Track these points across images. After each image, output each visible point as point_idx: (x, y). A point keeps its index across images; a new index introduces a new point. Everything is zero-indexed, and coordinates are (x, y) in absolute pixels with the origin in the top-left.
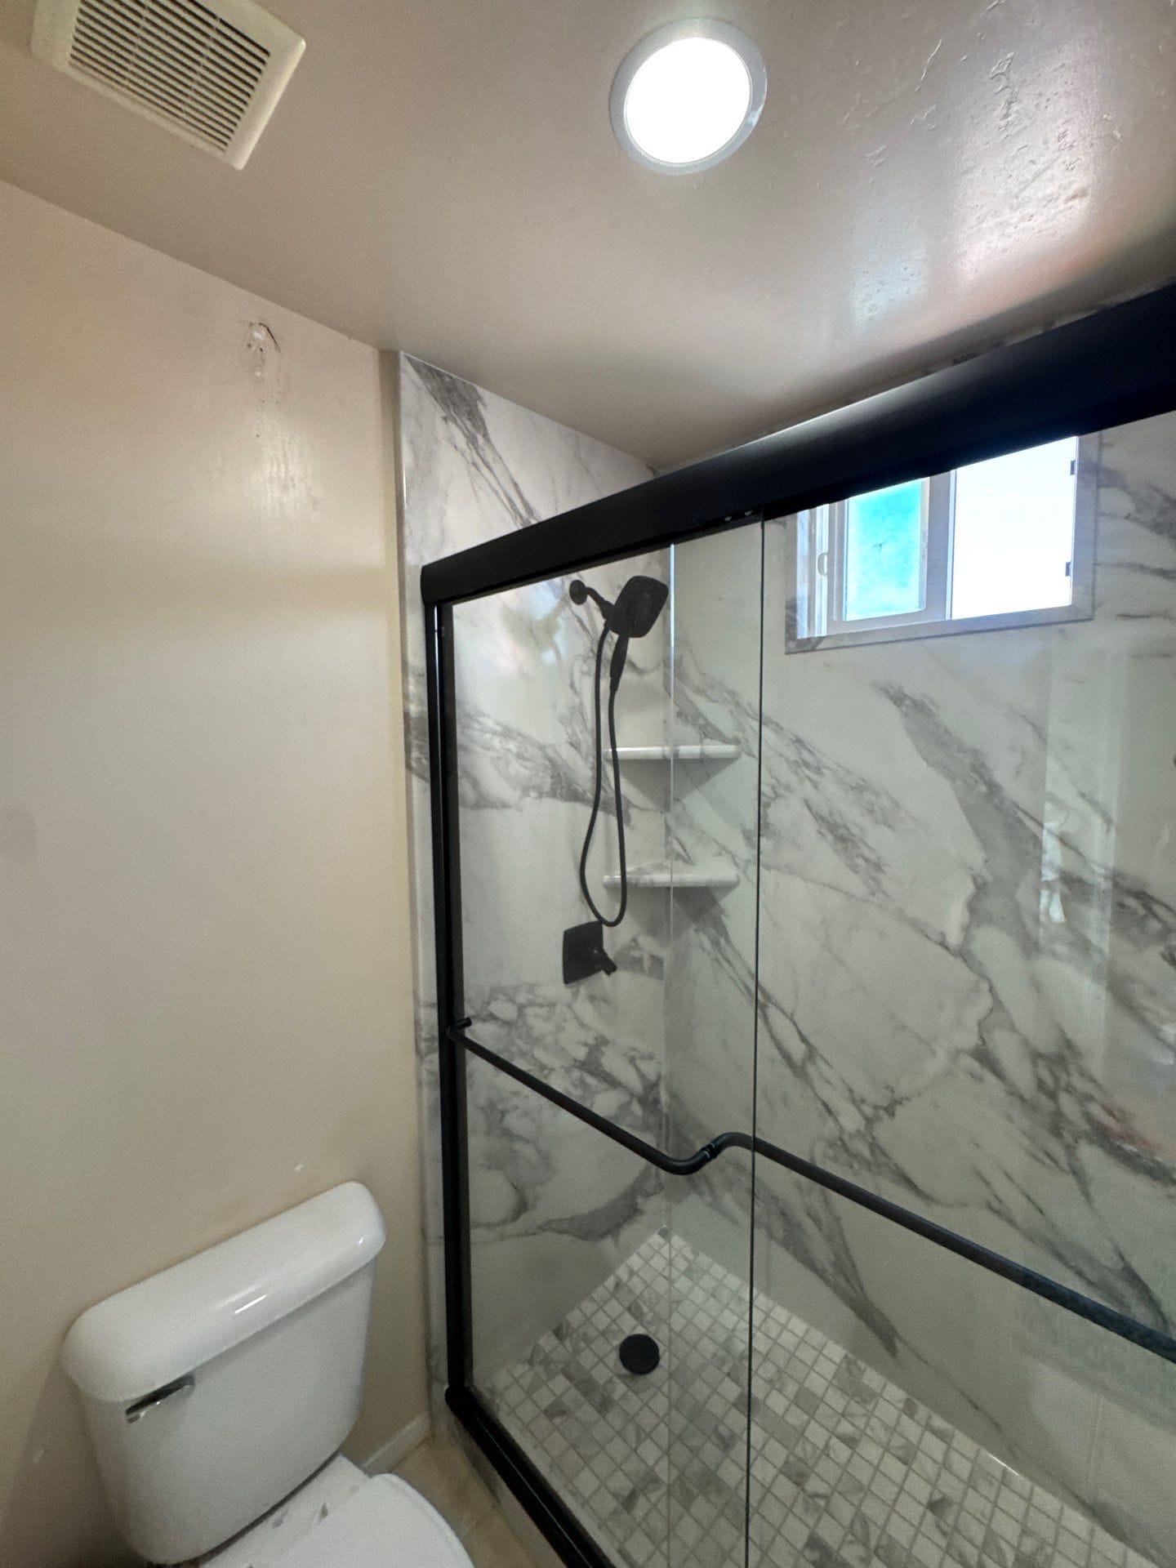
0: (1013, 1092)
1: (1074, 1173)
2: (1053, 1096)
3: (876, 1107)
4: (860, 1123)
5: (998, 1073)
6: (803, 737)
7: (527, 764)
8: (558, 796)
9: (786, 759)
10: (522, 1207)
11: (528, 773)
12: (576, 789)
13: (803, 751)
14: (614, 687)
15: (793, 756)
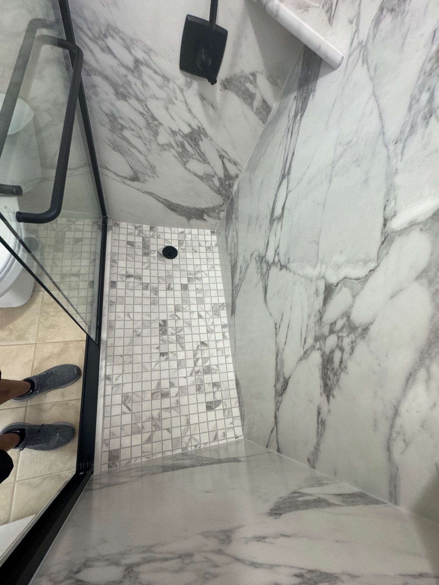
1: (305, 353)
3: (279, 261)
4: (271, 261)
5: (326, 301)
10: (136, 178)
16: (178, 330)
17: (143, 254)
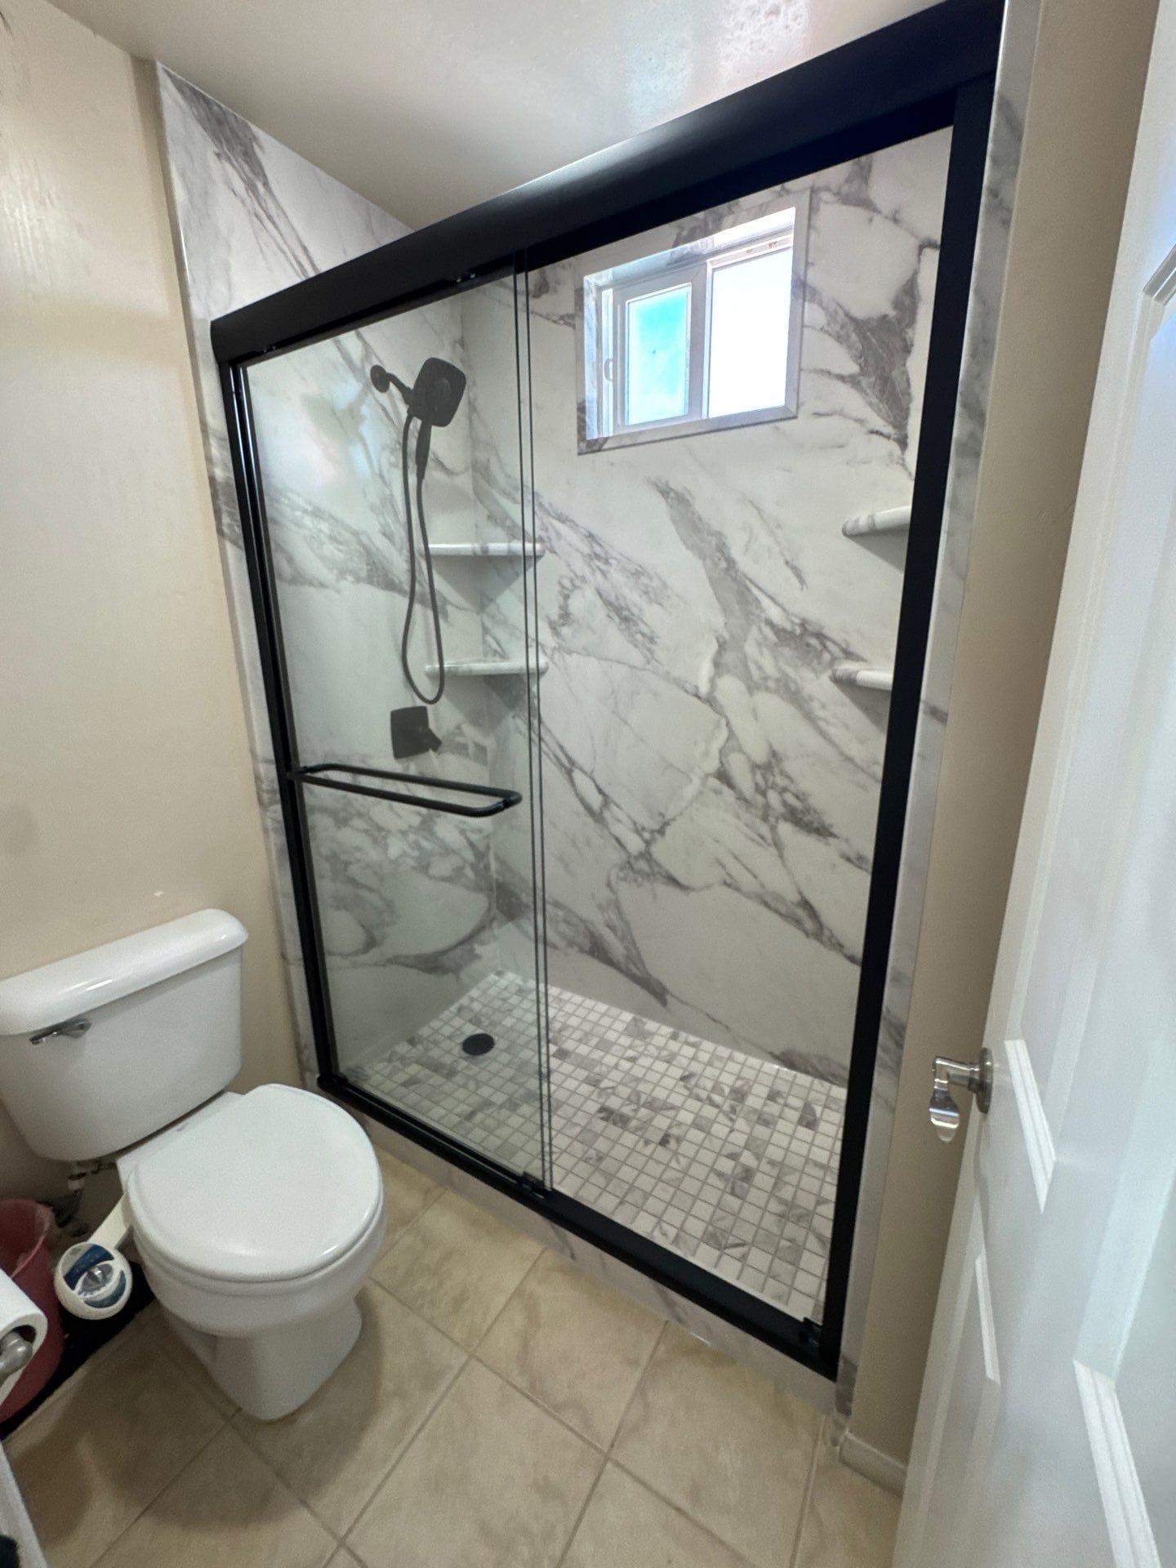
0: (741, 798)
1: (776, 844)
2: (764, 794)
3: (652, 832)
4: (641, 846)
5: (731, 786)
6: (594, 532)
7: (340, 547)
8: (375, 583)
9: (582, 553)
10: (371, 943)
11: (342, 556)
12: (392, 580)
13: (595, 545)
14: (421, 475)
15: (586, 550)
16: (635, 1099)
17: (447, 1078)
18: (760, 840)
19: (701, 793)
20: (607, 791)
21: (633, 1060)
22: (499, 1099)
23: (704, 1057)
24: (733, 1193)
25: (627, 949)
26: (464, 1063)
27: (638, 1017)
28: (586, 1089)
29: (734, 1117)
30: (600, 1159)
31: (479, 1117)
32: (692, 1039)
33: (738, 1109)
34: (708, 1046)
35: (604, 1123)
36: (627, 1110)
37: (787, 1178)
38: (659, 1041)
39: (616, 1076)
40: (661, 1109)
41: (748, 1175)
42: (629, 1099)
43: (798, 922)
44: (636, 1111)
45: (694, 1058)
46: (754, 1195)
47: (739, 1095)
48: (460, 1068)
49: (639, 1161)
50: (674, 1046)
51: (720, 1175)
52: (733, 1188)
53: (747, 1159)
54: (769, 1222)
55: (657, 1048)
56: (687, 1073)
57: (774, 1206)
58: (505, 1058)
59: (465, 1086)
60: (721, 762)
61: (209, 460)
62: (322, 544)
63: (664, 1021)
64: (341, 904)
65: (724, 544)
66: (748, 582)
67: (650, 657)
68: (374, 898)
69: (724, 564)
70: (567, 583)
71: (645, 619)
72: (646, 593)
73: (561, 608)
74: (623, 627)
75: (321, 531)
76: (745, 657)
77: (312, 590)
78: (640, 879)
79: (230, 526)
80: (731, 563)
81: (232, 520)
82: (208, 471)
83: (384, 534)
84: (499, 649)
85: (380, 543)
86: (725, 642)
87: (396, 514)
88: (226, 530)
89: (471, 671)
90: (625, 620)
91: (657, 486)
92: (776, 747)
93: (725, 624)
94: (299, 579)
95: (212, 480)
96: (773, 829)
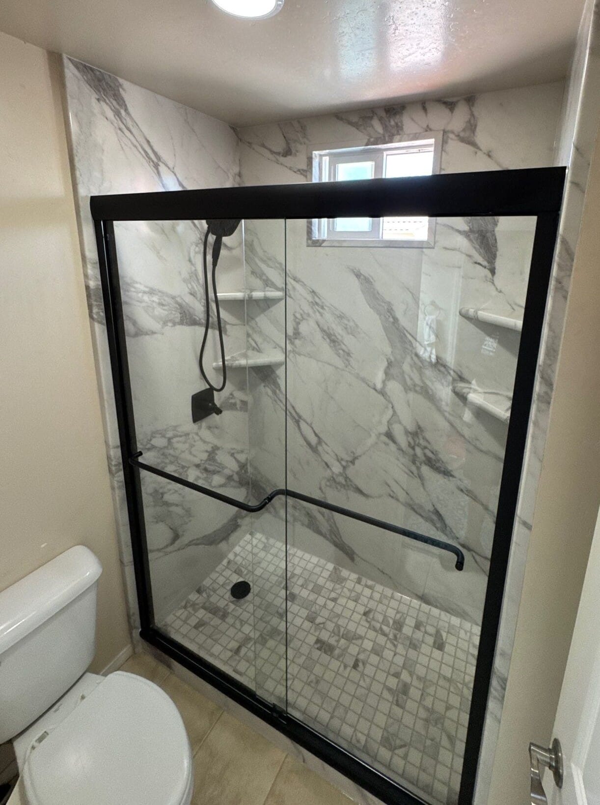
0: (400, 449)
1: (420, 477)
2: (413, 448)
3: (347, 461)
4: (341, 469)
5: (394, 441)
6: (315, 290)
7: (165, 308)
8: (185, 324)
9: (308, 301)
10: (176, 537)
11: (166, 313)
12: (195, 319)
13: (315, 297)
14: (215, 264)
15: (310, 299)
16: (336, 632)
17: (222, 619)
18: (411, 474)
19: (376, 443)
20: (321, 435)
21: (334, 600)
22: (254, 635)
23: (377, 596)
24: (398, 705)
25: (331, 526)
26: (232, 606)
27: (337, 567)
28: (307, 625)
29: (396, 643)
30: (317, 682)
31: (243, 651)
32: (370, 583)
33: (398, 636)
34: (379, 588)
35: (319, 652)
36: (332, 641)
37: (428, 691)
38: (349, 584)
39: (325, 613)
40: (353, 639)
41: (405, 689)
42: (333, 632)
43: (432, 522)
44: (338, 641)
45: (371, 598)
46: (411, 705)
47: (399, 625)
48: (230, 610)
49: (340, 681)
50: (359, 588)
51: (390, 690)
52: (397, 701)
53: (405, 676)
54: (420, 726)
55: (349, 590)
56: (367, 609)
57: (423, 714)
58: (257, 600)
59: (233, 626)
60: (388, 427)
61: (86, 276)
62: (153, 308)
63: (353, 571)
64: (159, 519)
65: (392, 309)
66: (405, 331)
67: (348, 364)
68: (178, 510)
69: (391, 320)
70: (298, 316)
71: (345, 343)
72: (346, 328)
73: (295, 329)
74: (332, 345)
75: (153, 301)
76: (403, 372)
77: (147, 337)
78: (339, 487)
79: (98, 313)
80: (396, 320)
81: (99, 309)
82: (85, 282)
83: (191, 294)
84: (256, 347)
85: (189, 299)
86: (391, 362)
87: (198, 280)
88: (95, 316)
89: (240, 365)
90: (334, 341)
91: (354, 272)
92: (420, 423)
93: (392, 352)
94: (140, 333)
95: (87, 288)
96: (418, 468)
